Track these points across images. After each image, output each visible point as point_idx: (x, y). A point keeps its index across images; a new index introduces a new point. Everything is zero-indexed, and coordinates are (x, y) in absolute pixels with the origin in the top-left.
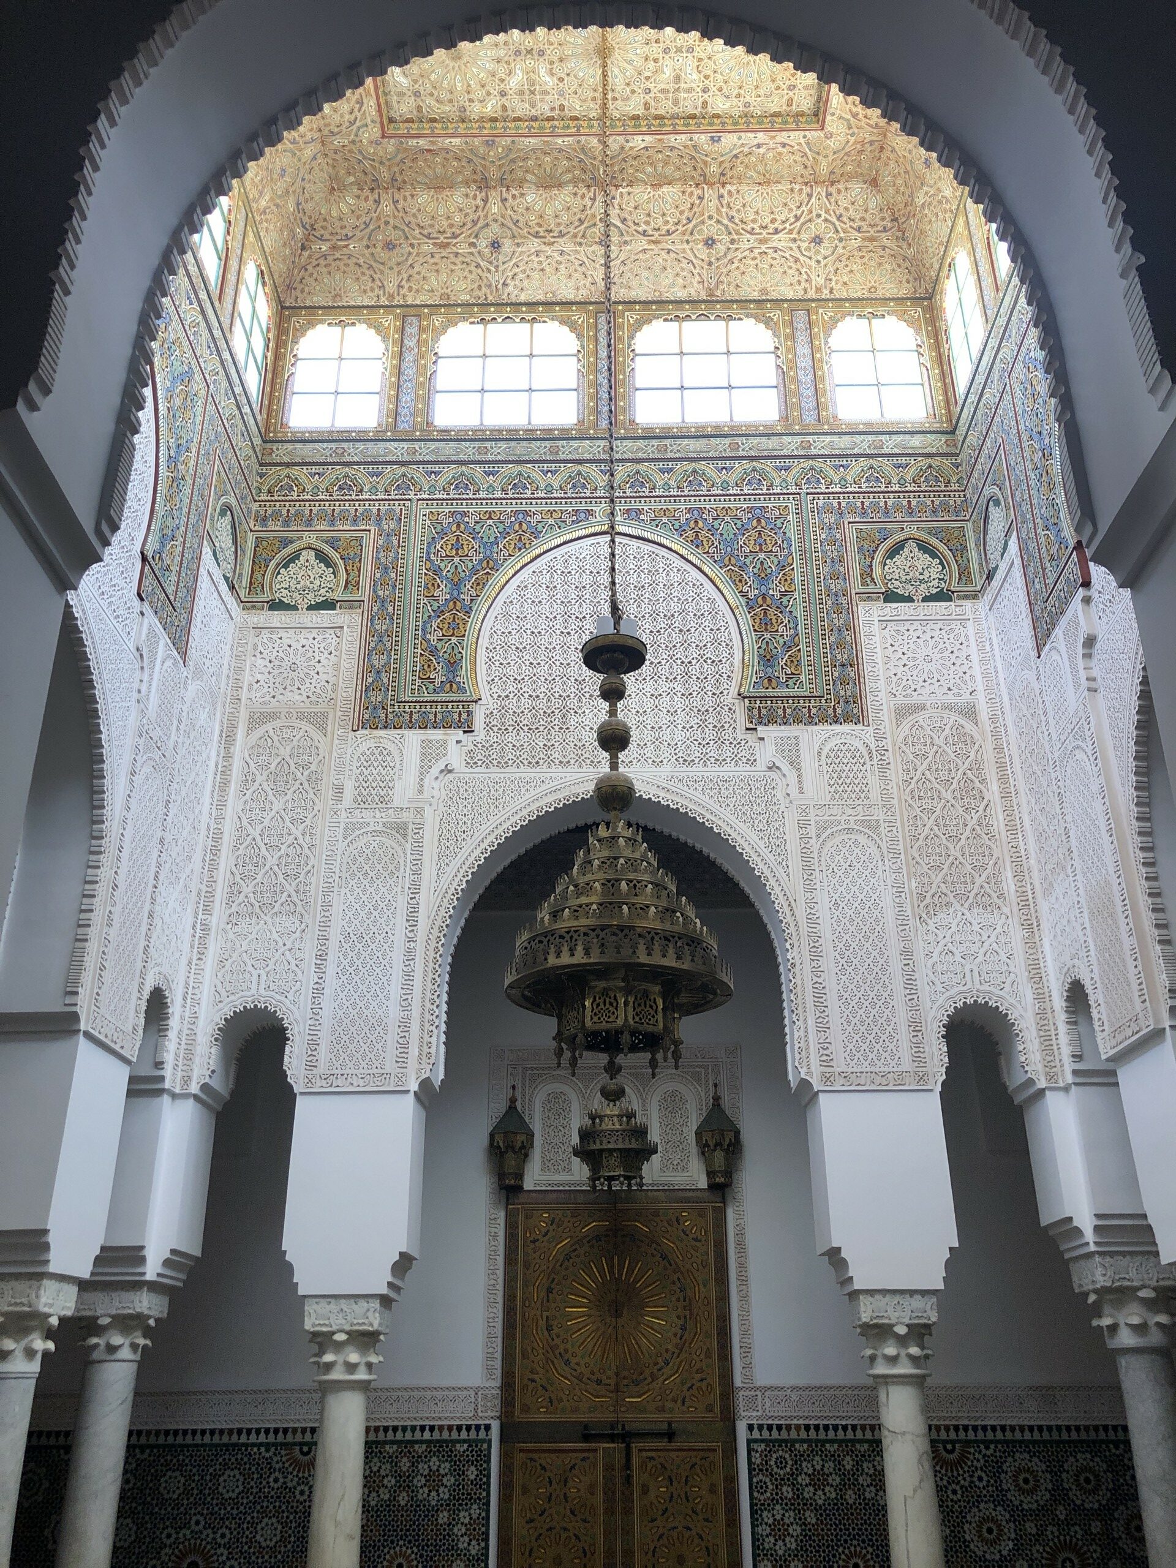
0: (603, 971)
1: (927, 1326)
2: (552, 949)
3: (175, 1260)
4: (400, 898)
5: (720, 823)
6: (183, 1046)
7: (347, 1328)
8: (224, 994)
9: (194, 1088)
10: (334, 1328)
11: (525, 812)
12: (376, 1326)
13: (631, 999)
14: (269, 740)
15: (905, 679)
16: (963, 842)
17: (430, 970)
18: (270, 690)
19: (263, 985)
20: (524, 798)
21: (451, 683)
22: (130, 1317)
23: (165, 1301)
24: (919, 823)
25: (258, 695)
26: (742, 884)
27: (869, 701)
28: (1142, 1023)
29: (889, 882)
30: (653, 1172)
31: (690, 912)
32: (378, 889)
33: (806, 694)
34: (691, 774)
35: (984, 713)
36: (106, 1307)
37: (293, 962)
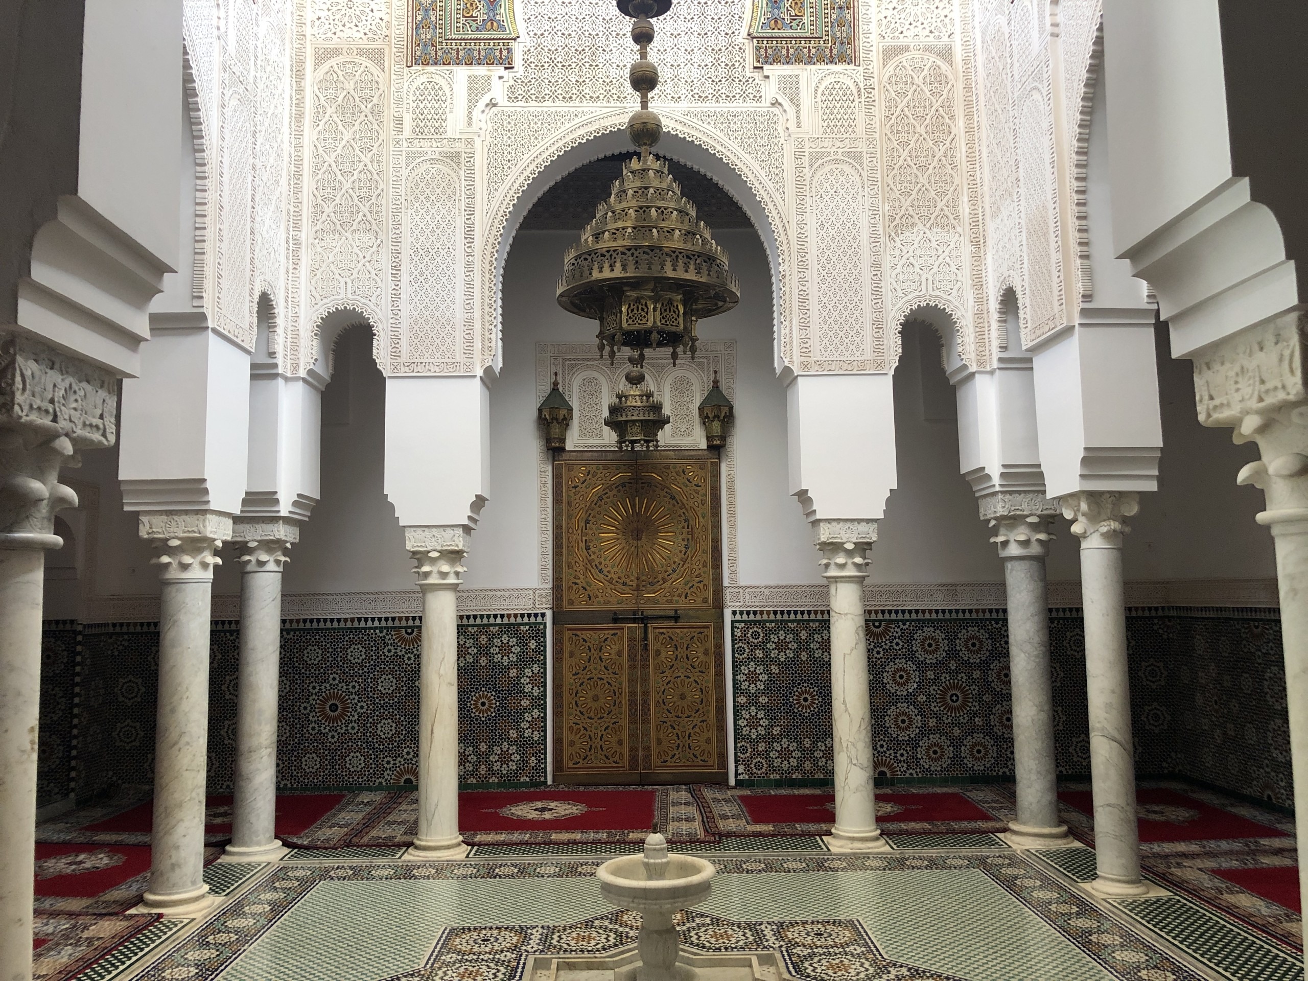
0: (636, 283)
1: (869, 544)
2: (596, 266)
3: (301, 501)
4: (458, 219)
5: (729, 154)
6: (289, 340)
7: (439, 548)
8: (318, 298)
9: (302, 373)
10: (429, 548)
11: (561, 143)
12: (461, 547)
13: (659, 306)
14: (335, 75)
15: (894, 21)
16: (930, 171)
17: (486, 279)
18: (331, 26)
19: (349, 291)
20: (560, 131)
21: (492, 22)
22: (272, 541)
23: (296, 531)
24: (895, 154)
25: (321, 32)
26: (745, 208)
27: (861, 43)
28: (1057, 321)
29: (867, 206)
30: (666, 437)
31: (707, 235)
32: (438, 211)
33: (808, 35)
34: (705, 110)
35: (958, 54)
36: (253, 535)
37: (373, 272)
